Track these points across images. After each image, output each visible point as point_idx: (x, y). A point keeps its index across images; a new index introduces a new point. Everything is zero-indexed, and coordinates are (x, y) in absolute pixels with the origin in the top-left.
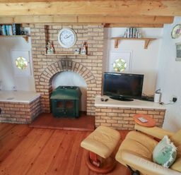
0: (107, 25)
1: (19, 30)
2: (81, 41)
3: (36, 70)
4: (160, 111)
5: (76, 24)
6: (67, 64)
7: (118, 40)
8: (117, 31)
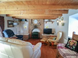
0: (44, 19)
1: (26, 20)
2: (39, 22)
3: (29, 28)
4: (56, 36)
5: (38, 19)
6: (36, 27)
7: (46, 22)
8: (46, 20)
